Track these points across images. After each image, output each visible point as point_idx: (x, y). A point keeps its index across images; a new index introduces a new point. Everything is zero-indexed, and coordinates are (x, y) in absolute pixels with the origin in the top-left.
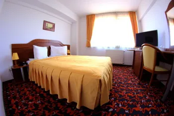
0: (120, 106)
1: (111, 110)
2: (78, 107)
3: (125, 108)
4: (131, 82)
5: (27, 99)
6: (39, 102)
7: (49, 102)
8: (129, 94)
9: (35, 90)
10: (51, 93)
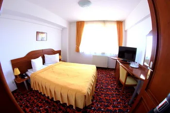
0: (99, 106)
1: (93, 108)
2: (74, 108)
3: (102, 107)
4: (110, 87)
5: (37, 106)
6: (47, 107)
7: (54, 106)
8: (107, 98)
9: (40, 98)
10: (54, 100)
